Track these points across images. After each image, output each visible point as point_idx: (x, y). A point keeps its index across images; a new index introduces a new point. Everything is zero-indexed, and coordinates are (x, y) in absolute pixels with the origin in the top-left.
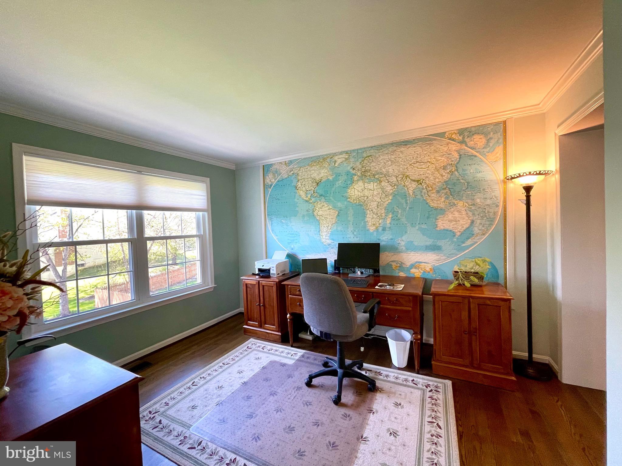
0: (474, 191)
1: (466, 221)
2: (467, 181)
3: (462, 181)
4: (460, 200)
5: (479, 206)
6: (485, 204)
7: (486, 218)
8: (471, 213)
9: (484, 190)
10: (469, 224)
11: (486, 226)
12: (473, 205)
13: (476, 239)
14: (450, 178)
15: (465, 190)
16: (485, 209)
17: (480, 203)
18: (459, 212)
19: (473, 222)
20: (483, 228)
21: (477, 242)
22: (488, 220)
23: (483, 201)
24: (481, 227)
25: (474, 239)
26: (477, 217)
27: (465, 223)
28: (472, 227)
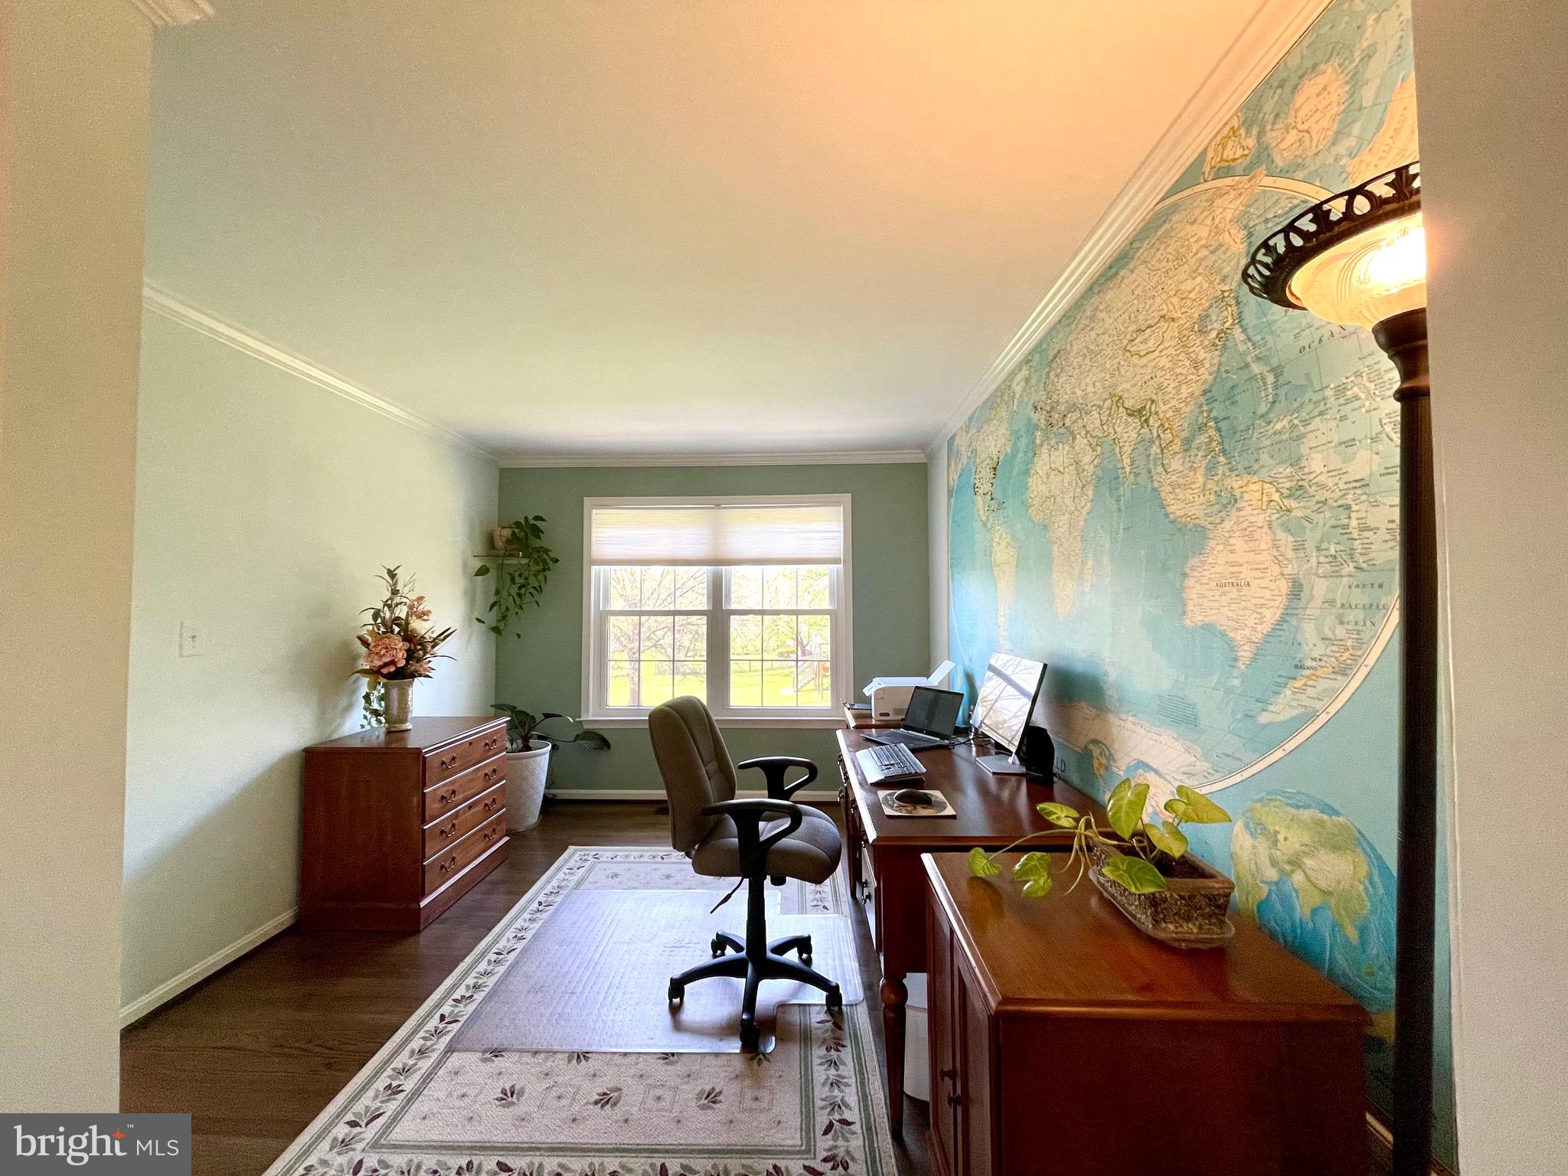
0: (1297, 410)
1: (1273, 585)
2: (1274, 362)
3: (1256, 368)
4: (1248, 470)
5: (1320, 497)
6: (1345, 478)
7: (1351, 568)
8: (1291, 539)
9: (1341, 390)
10: (1280, 602)
11: (1351, 616)
12: (1298, 491)
13: (1310, 692)
14: (1219, 370)
15: (1268, 412)
16: (1348, 507)
17: (1322, 479)
18: (1249, 536)
19: (1296, 591)
20: (1340, 632)
21: (1314, 715)
22: (1362, 577)
23: (1335, 462)
24: (1329, 621)
25: (1302, 690)
26: (1314, 561)
27: (1268, 595)
28: (1294, 621)
